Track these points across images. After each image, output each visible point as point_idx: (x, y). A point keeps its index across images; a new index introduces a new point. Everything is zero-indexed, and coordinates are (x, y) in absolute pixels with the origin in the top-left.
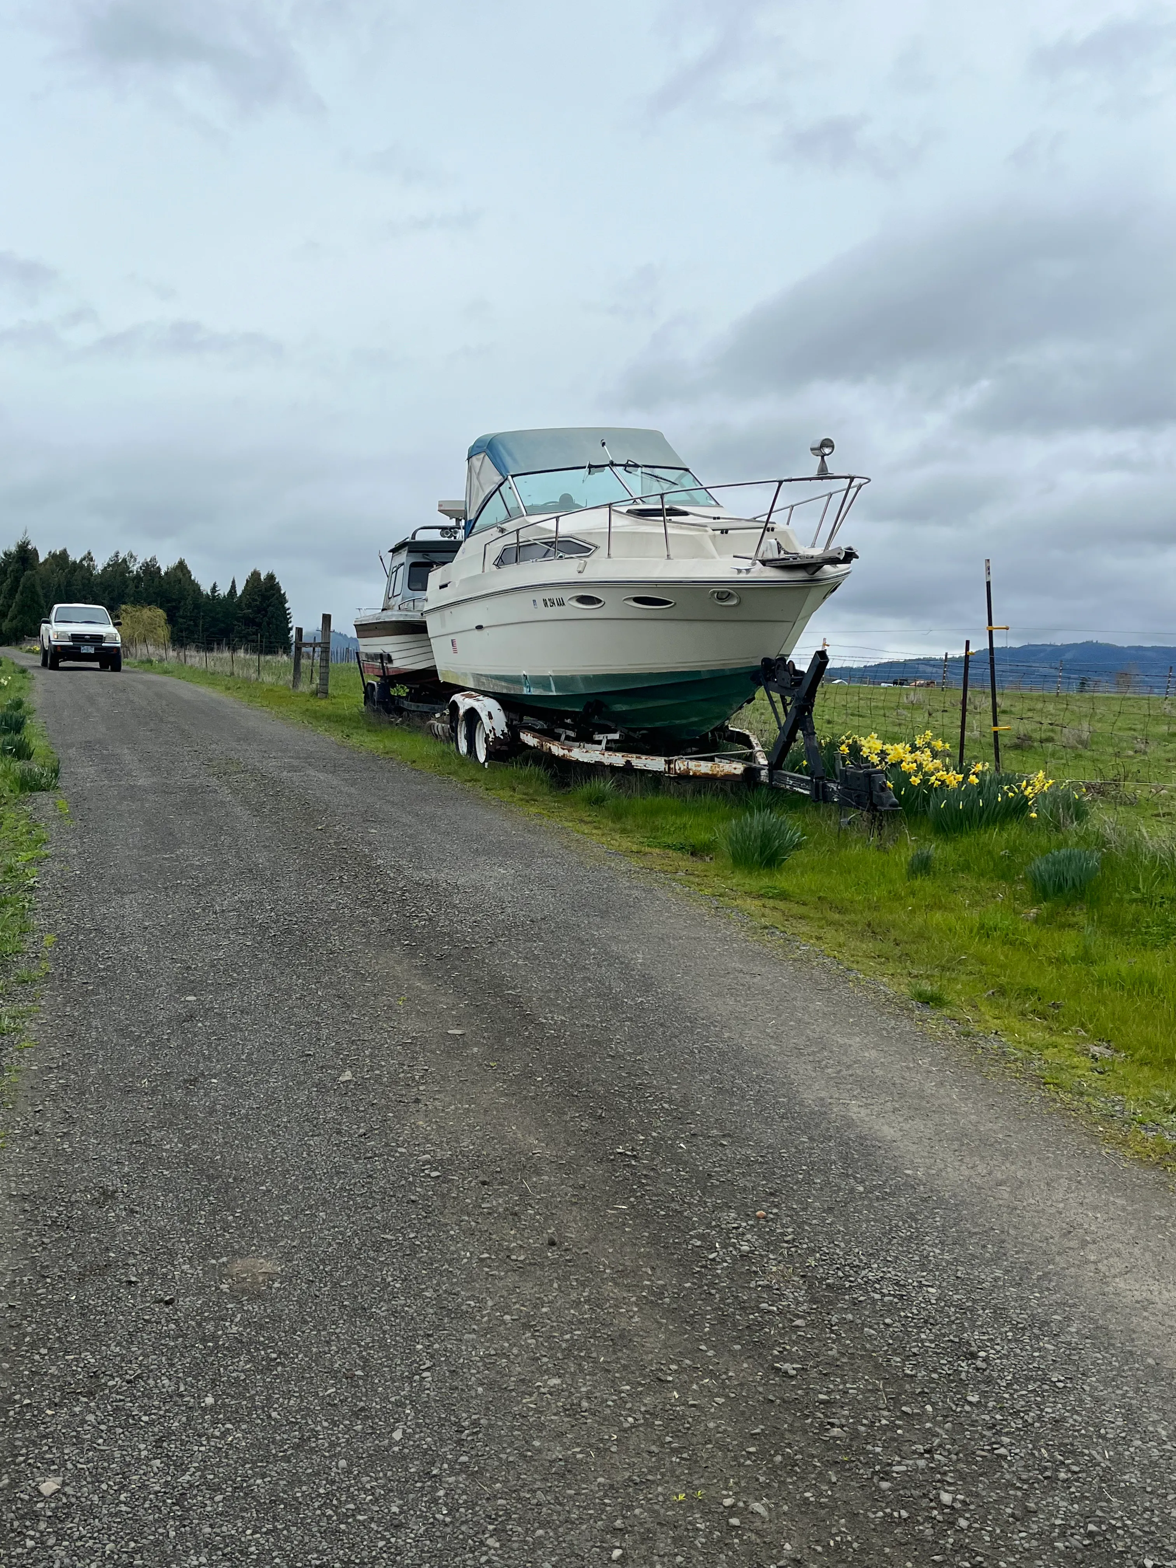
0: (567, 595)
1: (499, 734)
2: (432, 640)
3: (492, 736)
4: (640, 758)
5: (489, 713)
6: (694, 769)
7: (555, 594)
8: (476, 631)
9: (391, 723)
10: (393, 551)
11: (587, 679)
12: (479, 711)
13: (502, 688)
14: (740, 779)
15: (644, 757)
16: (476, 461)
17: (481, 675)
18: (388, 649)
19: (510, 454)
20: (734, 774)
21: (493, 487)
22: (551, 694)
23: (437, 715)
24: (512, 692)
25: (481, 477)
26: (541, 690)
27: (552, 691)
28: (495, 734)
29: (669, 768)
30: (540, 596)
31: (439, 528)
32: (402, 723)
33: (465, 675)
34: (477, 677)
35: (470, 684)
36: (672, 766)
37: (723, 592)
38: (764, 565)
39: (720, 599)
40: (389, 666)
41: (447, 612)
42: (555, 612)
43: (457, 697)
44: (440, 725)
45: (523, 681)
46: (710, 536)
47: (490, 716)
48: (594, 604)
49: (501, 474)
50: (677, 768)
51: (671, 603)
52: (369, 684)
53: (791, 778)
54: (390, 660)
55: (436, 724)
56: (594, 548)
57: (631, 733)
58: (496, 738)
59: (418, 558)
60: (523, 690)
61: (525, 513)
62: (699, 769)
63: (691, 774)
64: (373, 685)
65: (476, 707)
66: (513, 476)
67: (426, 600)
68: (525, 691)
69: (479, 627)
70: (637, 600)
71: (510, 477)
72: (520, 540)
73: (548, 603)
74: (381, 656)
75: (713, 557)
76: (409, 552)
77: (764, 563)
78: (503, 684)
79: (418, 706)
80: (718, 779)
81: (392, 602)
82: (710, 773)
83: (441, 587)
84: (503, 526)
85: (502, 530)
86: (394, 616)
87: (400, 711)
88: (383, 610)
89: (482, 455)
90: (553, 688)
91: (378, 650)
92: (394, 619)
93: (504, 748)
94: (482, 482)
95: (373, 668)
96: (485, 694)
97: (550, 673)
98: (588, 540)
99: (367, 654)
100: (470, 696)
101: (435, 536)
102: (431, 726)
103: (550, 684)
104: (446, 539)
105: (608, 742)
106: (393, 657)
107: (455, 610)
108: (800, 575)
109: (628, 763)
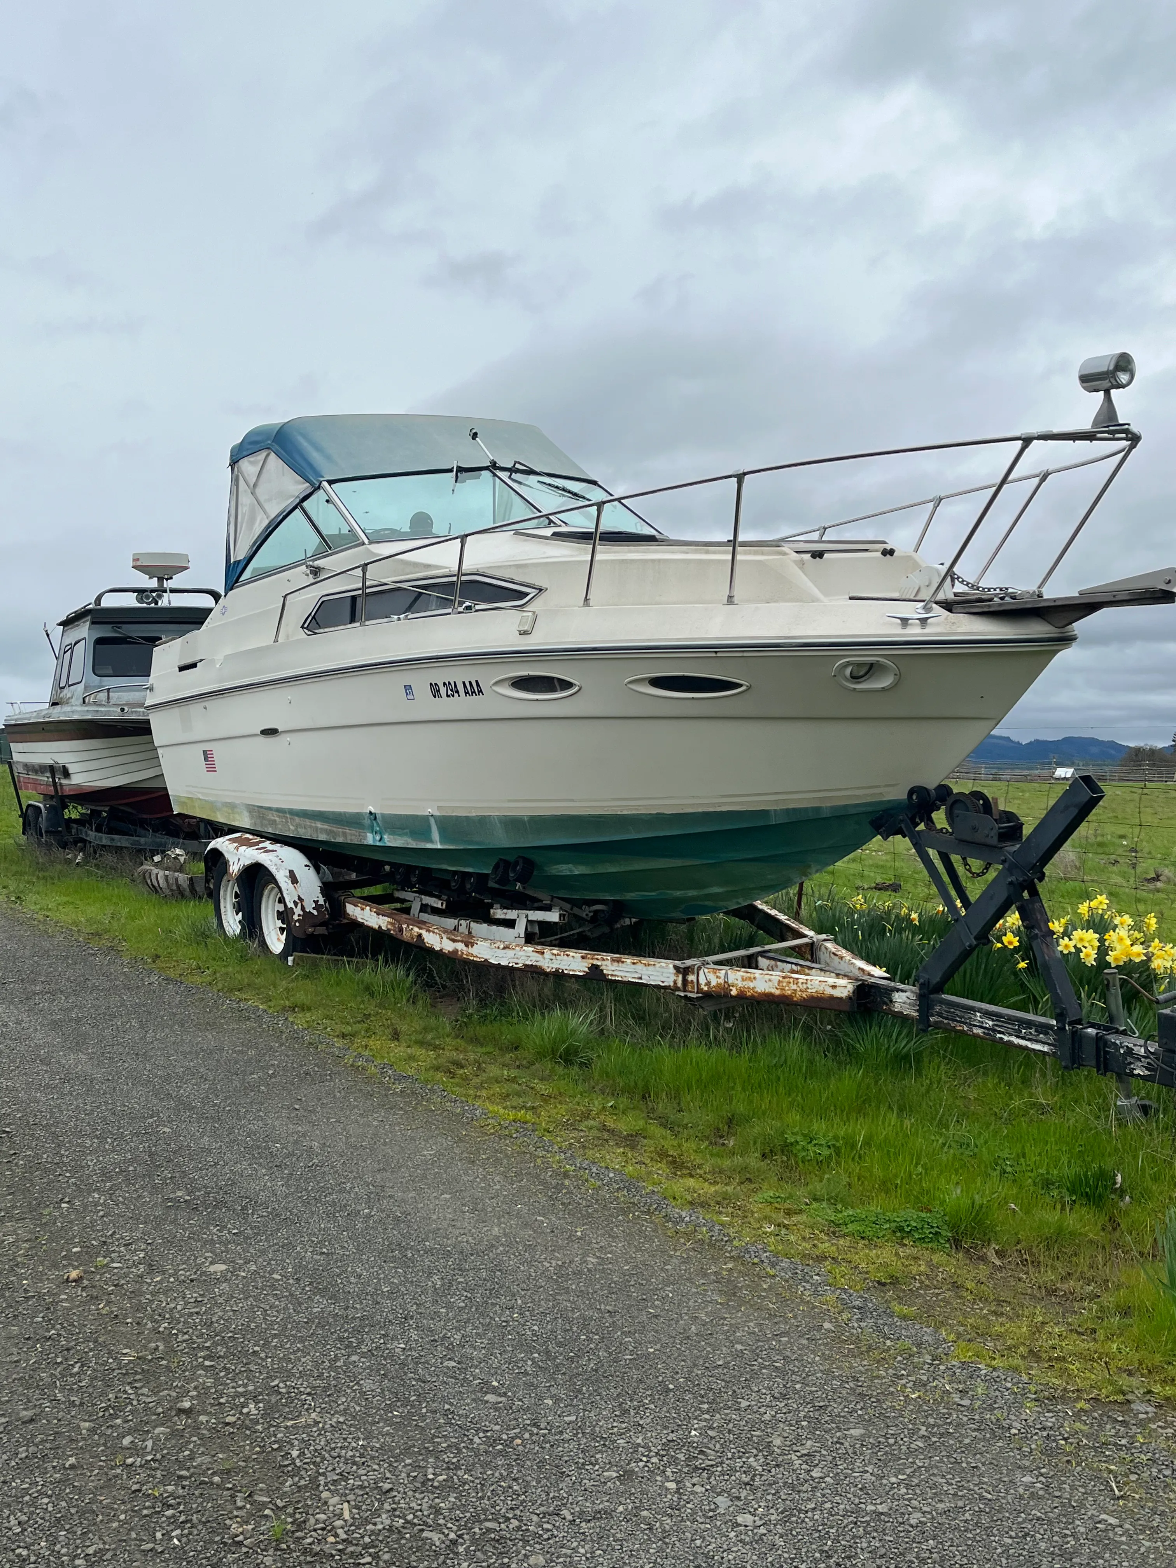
0: (487, 676)
1: (310, 907)
2: (160, 751)
3: (298, 911)
4: (619, 961)
5: (292, 873)
6: (740, 984)
7: (460, 675)
8: (263, 739)
9: (68, 862)
10: (67, 623)
11: (513, 824)
12: (273, 869)
13: (320, 833)
14: (846, 1008)
15: (628, 960)
16: (248, 467)
17: (270, 809)
18: (62, 760)
19: (318, 448)
20: (832, 998)
21: (291, 501)
22: (429, 846)
23: (157, 858)
24: (340, 840)
25: (258, 491)
26: (410, 840)
27: (432, 842)
28: (303, 908)
29: (685, 981)
30: (421, 680)
31: (134, 590)
32: (86, 861)
33: (232, 806)
34: (259, 811)
35: (244, 821)
36: (691, 978)
37: (859, 665)
38: (950, 611)
39: (854, 678)
40: (64, 782)
41: (196, 708)
42: (462, 705)
43: (221, 843)
44: (161, 874)
45: (367, 822)
46: (795, 562)
47: (293, 878)
48: (553, 690)
49: (307, 480)
50: (703, 981)
51: (741, 685)
52: (29, 806)
53: (987, 1014)
54: (66, 773)
55: (155, 871)
56: (533, 592)
57: (576, 911)
58: (306, 915)
59: (106, 632)
60: (365, 838)
61: (366, 541)
62: (751, 985)
63: (734, 992)
64: (39, 808)
65: (267, 864)
66: (331, 482)
67: (151, 689)
68: (370, 839)
69: (270, 732)
70: (657, 682)
71: (325, 484)
72: (368, 583)
73: (443, 691)
74: (52, 769)
75: (815, 600)
76: (93, 623)
77: (948, 606)
78: (319, 825)
79: (113, 840)
80: (796, 1004)
81: (67, 693)
82: (777, 992)
83: (182, 669)
84: (318, 563)
85: (316, 571)
86: (74, 711)
87: (81, 843)
88: (54, 704)
89: (264, 454)
90: (435, 835)
91: (47, 760)
92: (76, 717)
93: (321, 930)
94: (262, 499)
95: (36, 783)
96: (277, 839)
97: (430, 810)
98: (517, 578)
99: (26, 766)
100: (248, 843)
101: (129, 601)
102: (145, 875)
103: (429, 827)
104: (145, 605)
105: (530, 922)
106: (72, 769)
107: (213, 704)
108: (1037, 629)
109: (595, 969)
